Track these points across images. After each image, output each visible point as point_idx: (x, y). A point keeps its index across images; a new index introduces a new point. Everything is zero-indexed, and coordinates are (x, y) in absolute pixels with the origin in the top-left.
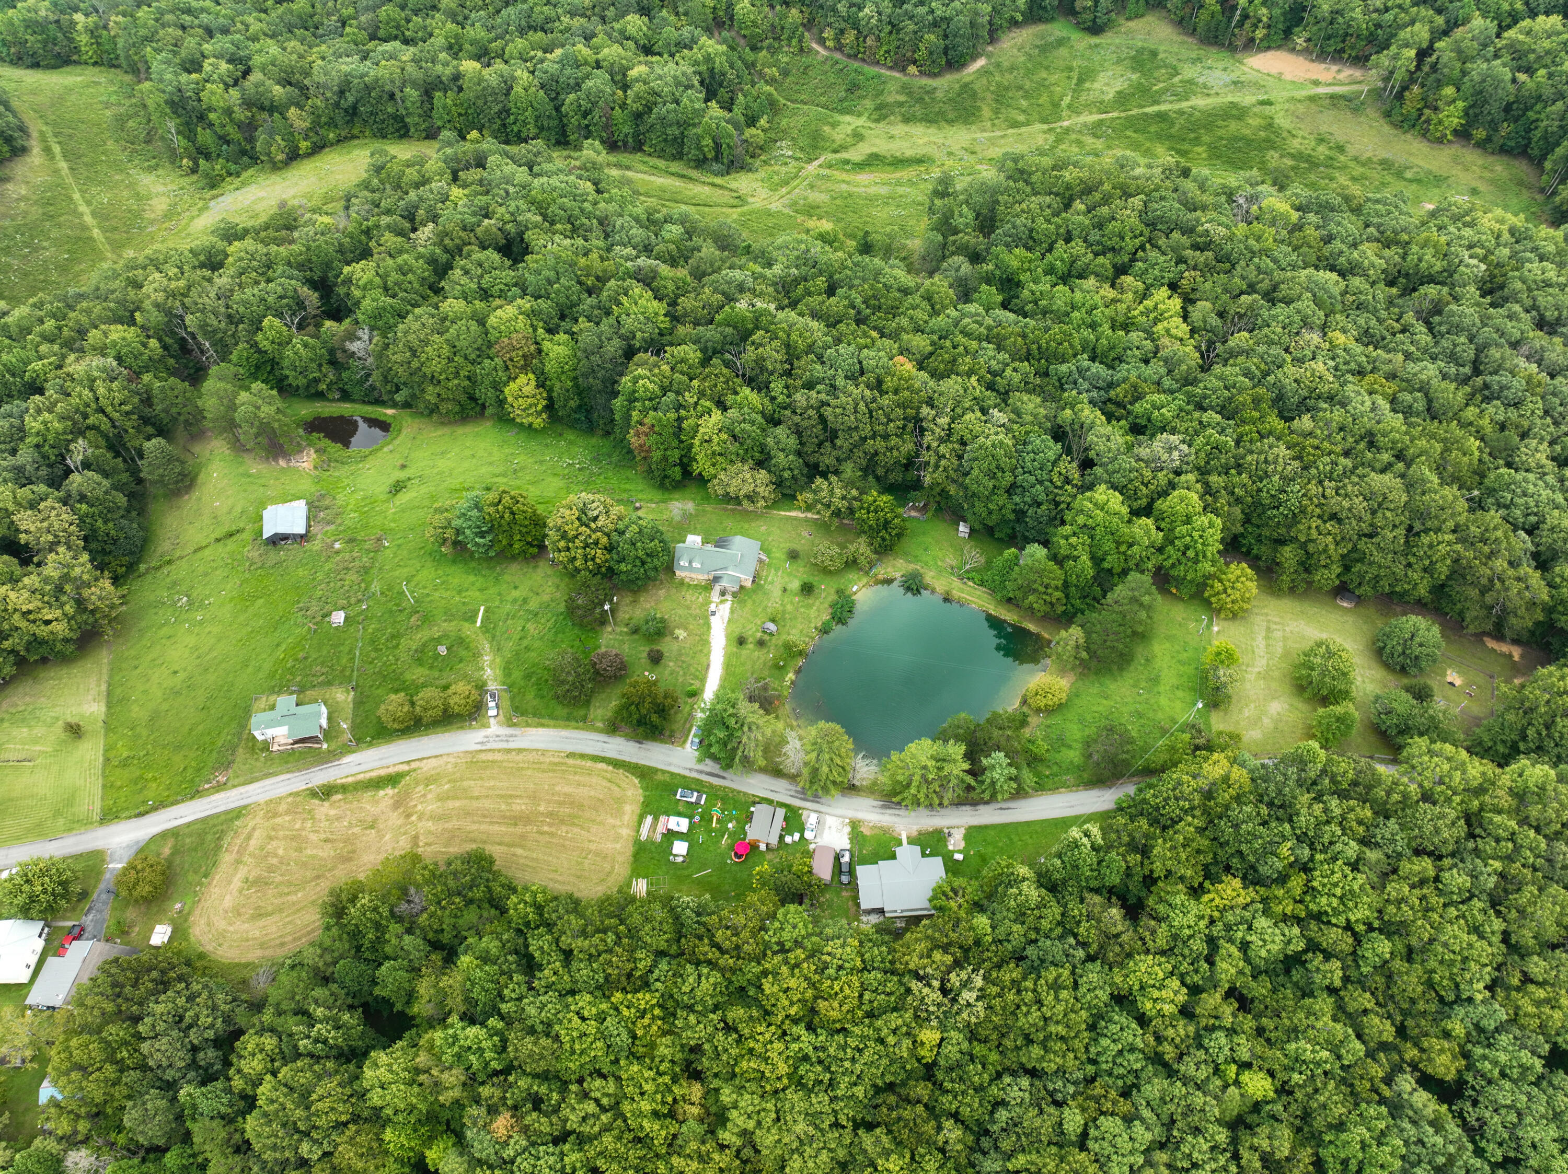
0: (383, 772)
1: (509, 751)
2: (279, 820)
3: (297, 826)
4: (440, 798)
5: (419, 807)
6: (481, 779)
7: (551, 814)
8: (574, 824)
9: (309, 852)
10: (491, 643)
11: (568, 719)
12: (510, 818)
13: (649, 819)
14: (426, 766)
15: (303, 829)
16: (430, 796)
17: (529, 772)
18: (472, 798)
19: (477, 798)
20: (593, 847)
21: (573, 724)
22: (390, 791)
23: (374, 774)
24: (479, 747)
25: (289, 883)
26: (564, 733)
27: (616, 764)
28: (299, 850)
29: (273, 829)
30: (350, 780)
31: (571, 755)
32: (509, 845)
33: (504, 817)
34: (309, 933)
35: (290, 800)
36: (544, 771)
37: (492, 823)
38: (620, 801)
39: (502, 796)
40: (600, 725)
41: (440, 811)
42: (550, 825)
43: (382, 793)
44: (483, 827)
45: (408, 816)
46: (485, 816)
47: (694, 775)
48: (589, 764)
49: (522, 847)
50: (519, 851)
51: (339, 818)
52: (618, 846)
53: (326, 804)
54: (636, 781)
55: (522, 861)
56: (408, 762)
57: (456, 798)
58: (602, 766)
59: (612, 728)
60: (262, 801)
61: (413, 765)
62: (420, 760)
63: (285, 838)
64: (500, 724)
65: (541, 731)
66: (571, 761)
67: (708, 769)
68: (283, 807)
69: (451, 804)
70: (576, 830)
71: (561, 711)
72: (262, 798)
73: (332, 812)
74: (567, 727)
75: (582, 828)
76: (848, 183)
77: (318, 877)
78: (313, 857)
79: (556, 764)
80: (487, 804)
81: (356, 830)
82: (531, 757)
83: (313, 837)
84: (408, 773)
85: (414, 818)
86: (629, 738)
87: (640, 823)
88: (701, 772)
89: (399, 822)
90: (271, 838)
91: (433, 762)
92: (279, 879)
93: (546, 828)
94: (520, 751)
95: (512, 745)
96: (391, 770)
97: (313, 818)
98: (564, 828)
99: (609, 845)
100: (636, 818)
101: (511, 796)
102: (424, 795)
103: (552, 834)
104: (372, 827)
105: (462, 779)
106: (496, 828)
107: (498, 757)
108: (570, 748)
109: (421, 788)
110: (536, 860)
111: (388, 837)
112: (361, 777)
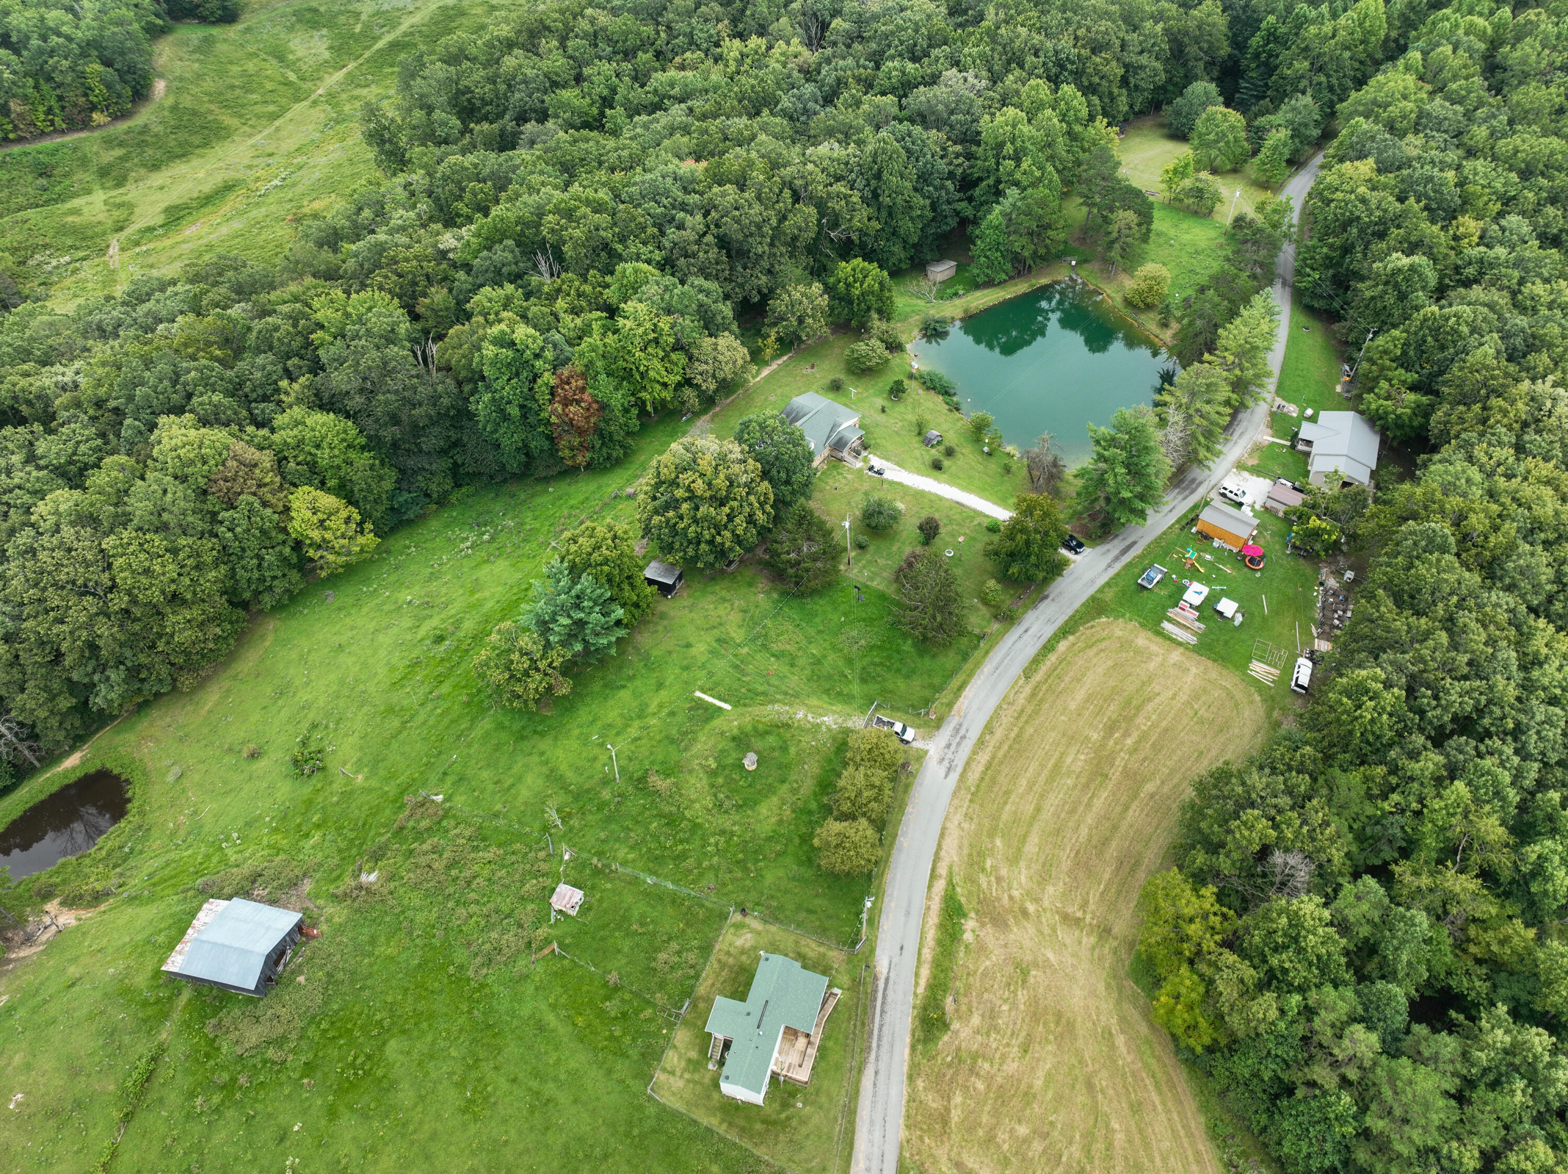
0: (934, 919)
1: (981, 743)
2: (956, 1116)
3: (980, 1086)
4: (1014, 860)
5: (1016, 893)
6: (1007, 793)
7: (1111, 728)
8: (1139, 709)
9: (1039, 1083)
10: (773, 702)
11: (965, 657)
12: (1090, 780)
13: (1166, 625)
14: (952, 854)
15: (989, 1079)
16: (1004, 872)
17: (1030, 730)
18: (1033, 818)
19: (1038, 809)
20: (1182, 697)
21: (977, 654)
22: (970, 924)
23: (931, 934)
24: (954, 776)
25: (1089, 1137)
26: (987, 668)
27: (1065, 631)
28: (1028, 1097)
29: (971, 1130)
30: (925, 972)
31: (1028, 673)
32: (1135, 796)
33: (1087, 786)
34: (1190, 1135)
35: (920, 1084)
36: (1036, 712)
37: (1089, 805)
38: (1125, 645)
39: (1051, 779)
40: (996, 626)
41: (1036, 867)
42: (1126, 734)
43: (968, 937)
44: (1090, 820)
45: (1025, 913)
46: (1073, 811)
47: (1118, 566)
48: (1052, 658)
49: (1144, 781)
50: (1150, 787)
51: (992, 1015)
52: (1194, 670)
53: (955, 1025)
54: (1104, 619)
55: (1166, 789)
56: (933, 876)
57: (1024, 839)
58: (1062, 646)
59: (1008, 618)
60: (903, 1134)
61: (943, 870)
62: (937, 858)
63: (995, 1114)
64: (928, 737)
65: (968, 692)
66: (1038, 677)
67: (1116, 552)
68: (933, 1102)
69: (1031, 847)
70: (1150, 707)
71: (949, 659)
72: (897, 1131)
73: (976, 1020)
74: (977, 665)
75: (1150, 700)
76: (184, 242)
77: (1090, 1086)
78: (1049, 1077)
79: (1033, 695)
80: (1053, 800)
81: (1022, 996)
82: (1006, 719)
83: (1011, 1067)
84: (951, 884)
85: (1031, 908)
86: (1034, 605)
87: (1168, 638)
88: (1117, 559)
89: (1032, 930)
90: (990, 1139)
91: (951, 843)
92: (1076, 1150)
93: (1129, 742)
94: (989, 729)
95: (974, 734)
96: (936, 904)
97: (975, 1057)
98: (1139, 720)
99: (1189, 679)
100: (1159, 640)
101: (1057, 766)
102: (999, 879)
103: (1143, 737)
104: (1025, 973)
105: (996, 818)
106: (1098, 803)
107: (983, 758)
108: (1016, 669)
109: (983, 880)
110: (1172, 772)
111: (1050, 955)
112: (927, 954)
